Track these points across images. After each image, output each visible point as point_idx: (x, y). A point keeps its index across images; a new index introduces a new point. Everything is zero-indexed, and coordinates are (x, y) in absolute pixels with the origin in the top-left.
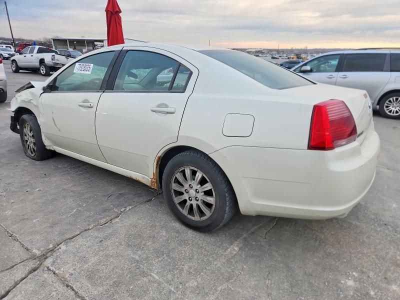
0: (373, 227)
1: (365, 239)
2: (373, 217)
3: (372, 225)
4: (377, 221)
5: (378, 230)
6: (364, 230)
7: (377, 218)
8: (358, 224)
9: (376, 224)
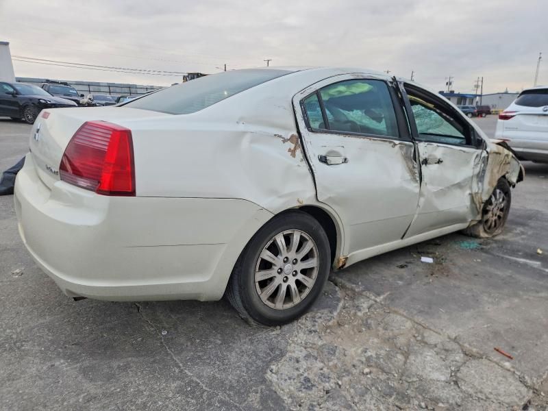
0: (19, 330)
1: (22, 308)
2: (26, 347)
3: (20, 333)
4: (15, 344)
5: (8, 331)
6: (29, 317)
7: (18, 348)
8: (41, 321)
9: (14, 336)
